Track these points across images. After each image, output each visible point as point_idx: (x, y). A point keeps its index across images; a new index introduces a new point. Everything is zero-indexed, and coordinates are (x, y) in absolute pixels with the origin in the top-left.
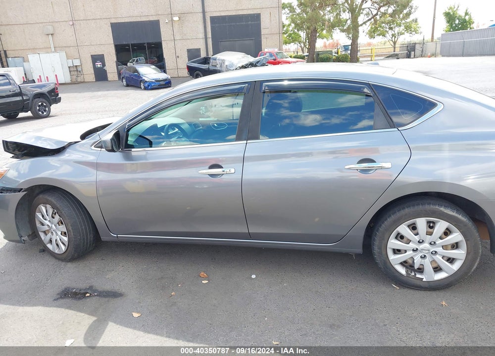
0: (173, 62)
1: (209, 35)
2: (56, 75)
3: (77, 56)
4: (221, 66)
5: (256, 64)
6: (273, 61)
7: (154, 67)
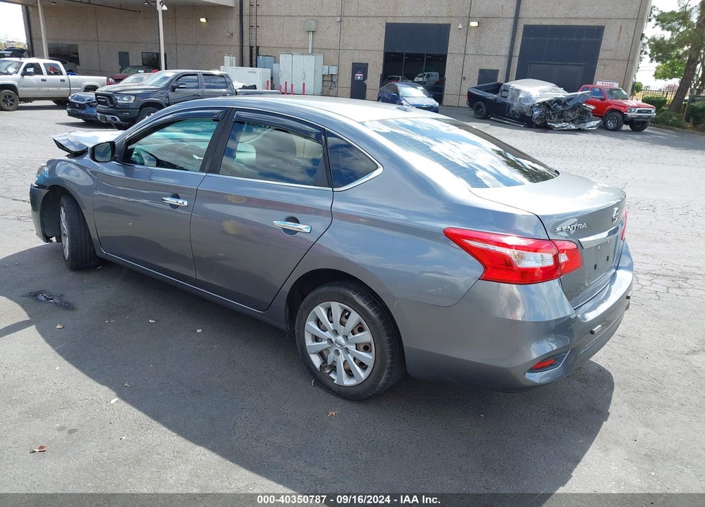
0: (456, 84)
1: (517, 52)
2: (304, 84)
3: (336, 62)
4: (512, 99)
5: (565, 103)
6: (599, 100)
7: (422, 88)
